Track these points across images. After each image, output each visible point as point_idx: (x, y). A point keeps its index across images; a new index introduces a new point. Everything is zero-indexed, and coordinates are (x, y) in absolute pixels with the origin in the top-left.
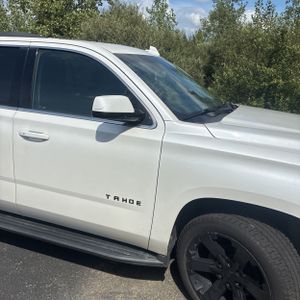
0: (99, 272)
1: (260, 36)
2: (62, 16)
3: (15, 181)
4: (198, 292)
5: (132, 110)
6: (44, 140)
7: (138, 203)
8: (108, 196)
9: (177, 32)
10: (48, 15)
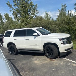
3: (25, 45)
5: (37, 35)
6: (28, 39)
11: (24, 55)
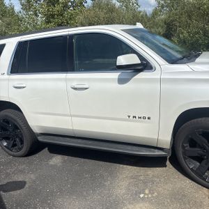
0: (125, 166)
1: (205, 4)
2: (62, 15)
3: (71, 116)
4: (192, 169)
5: (139, 62)
6: (87, 88)
7: (149, 118)
8: (129, 116)
9: (140, 12)
10: (53, 16)
11: (66, 157)
